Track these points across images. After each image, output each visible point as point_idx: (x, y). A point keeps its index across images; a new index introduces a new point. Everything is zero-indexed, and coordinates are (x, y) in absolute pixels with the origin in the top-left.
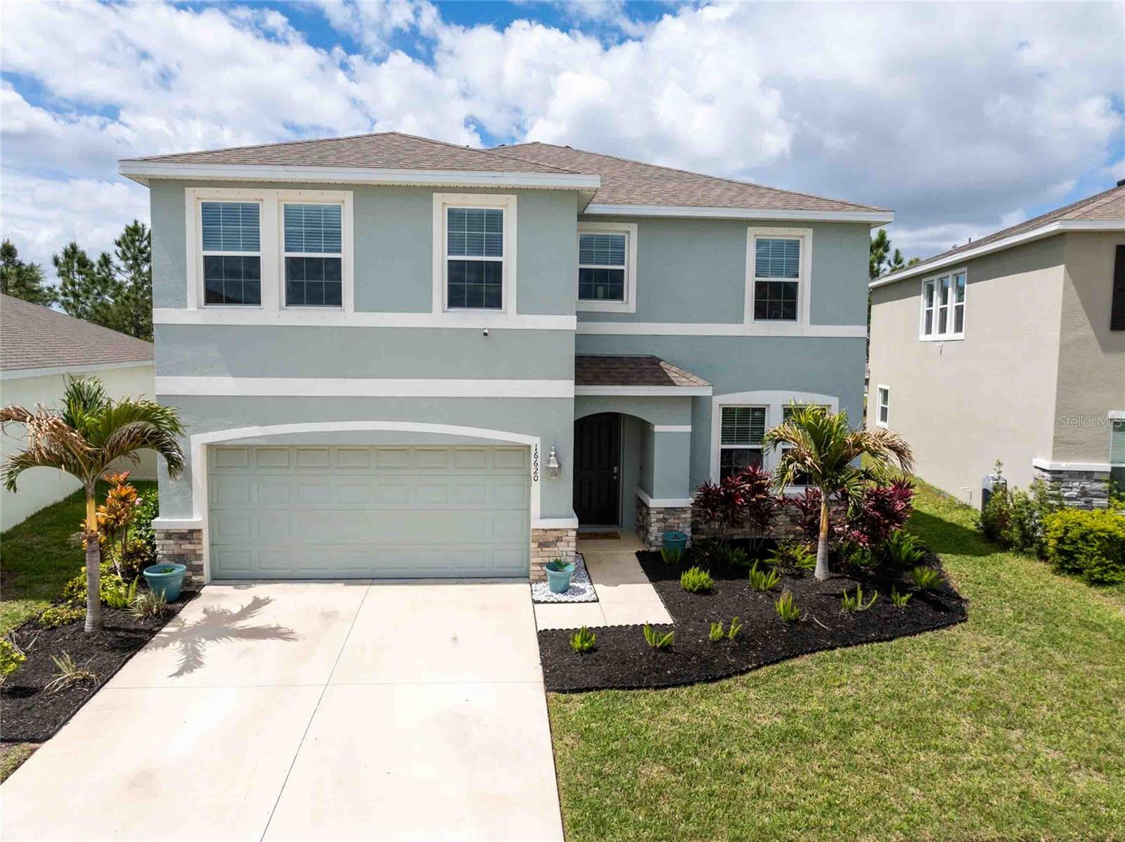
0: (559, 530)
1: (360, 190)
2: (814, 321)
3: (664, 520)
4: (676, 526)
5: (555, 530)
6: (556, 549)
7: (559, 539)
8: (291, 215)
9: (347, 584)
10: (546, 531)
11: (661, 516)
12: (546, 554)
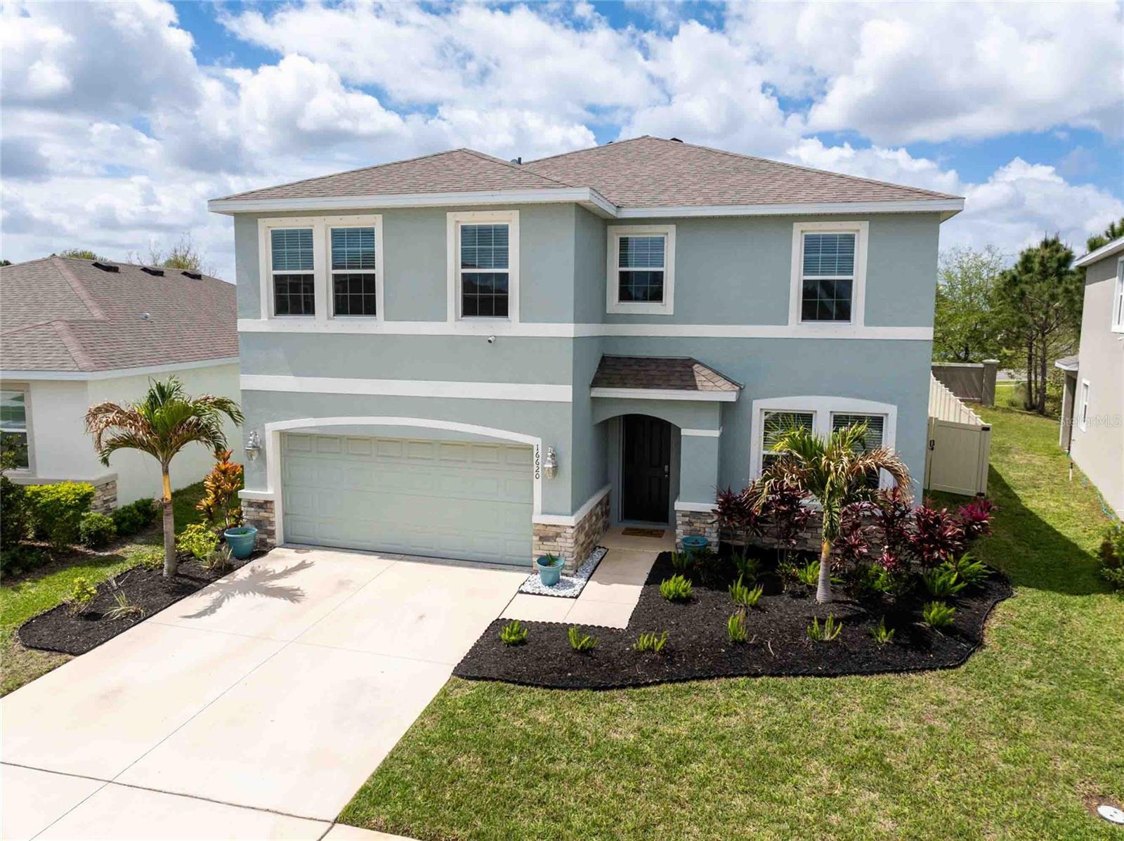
0: (558, 526)
1: (389, 214)
2: (869, 322)
3: (690, 523)
4: (702, 530)
5: (555, 526)
6: (555, 544)
7: (558, 535)
8: (338, 236)
9: (382, 558)
10: (546, 526)
11: (687, 519)
12: (546, 548)
